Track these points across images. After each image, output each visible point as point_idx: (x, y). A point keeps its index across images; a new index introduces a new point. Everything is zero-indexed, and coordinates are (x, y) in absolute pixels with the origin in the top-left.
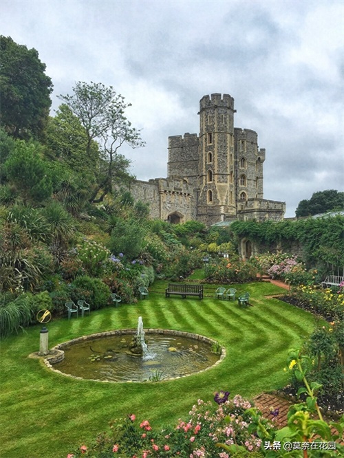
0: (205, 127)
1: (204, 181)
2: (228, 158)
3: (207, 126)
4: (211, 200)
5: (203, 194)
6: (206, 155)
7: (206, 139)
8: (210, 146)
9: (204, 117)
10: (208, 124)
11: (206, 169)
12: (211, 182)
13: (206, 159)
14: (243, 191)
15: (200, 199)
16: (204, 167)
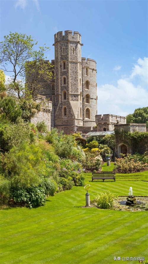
0: (59, 56)
1: (60, 99)
2: (79, 81)
3: (62, 56)
4: (65, 115)
5: (59, 109)
6: (61, 78)
7: (61, 66)
8: (64, 72)
9: (59, 48)
10: (63, 54)
11: (62, 90)
12: (65, 101)
13: (61, 82)
14: (88, 107)
15: (56, 113)
16: (60, 88)
